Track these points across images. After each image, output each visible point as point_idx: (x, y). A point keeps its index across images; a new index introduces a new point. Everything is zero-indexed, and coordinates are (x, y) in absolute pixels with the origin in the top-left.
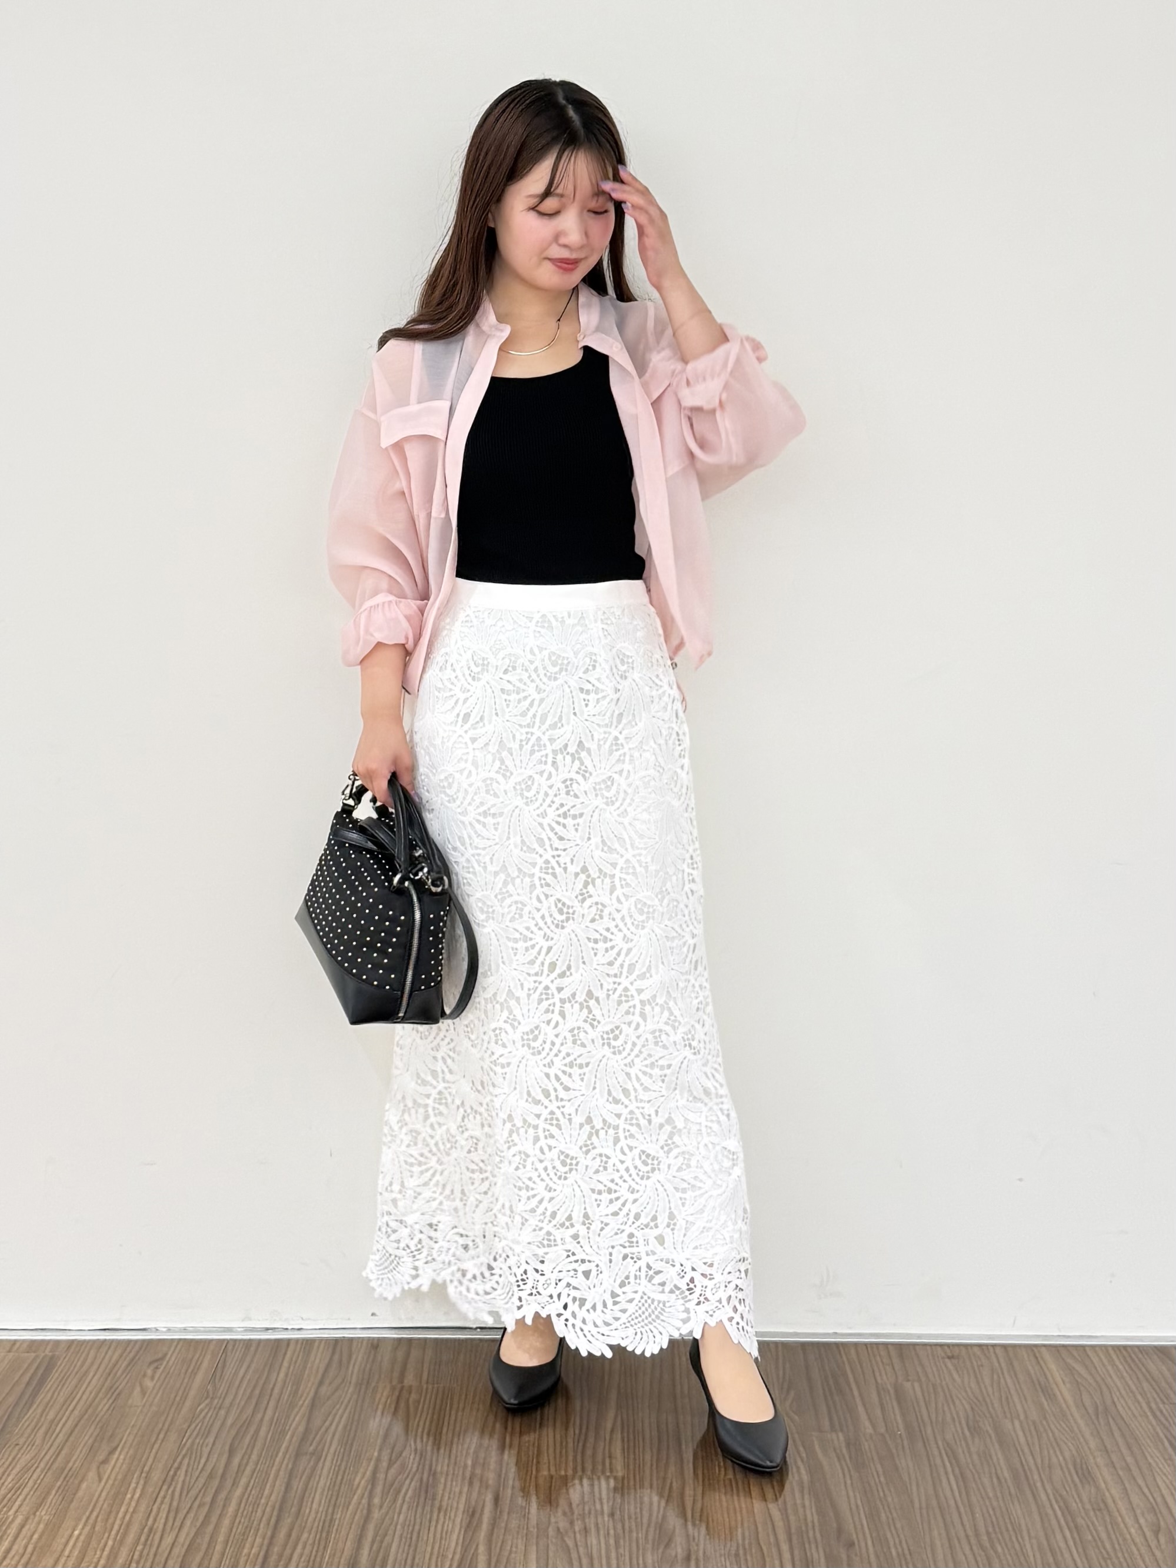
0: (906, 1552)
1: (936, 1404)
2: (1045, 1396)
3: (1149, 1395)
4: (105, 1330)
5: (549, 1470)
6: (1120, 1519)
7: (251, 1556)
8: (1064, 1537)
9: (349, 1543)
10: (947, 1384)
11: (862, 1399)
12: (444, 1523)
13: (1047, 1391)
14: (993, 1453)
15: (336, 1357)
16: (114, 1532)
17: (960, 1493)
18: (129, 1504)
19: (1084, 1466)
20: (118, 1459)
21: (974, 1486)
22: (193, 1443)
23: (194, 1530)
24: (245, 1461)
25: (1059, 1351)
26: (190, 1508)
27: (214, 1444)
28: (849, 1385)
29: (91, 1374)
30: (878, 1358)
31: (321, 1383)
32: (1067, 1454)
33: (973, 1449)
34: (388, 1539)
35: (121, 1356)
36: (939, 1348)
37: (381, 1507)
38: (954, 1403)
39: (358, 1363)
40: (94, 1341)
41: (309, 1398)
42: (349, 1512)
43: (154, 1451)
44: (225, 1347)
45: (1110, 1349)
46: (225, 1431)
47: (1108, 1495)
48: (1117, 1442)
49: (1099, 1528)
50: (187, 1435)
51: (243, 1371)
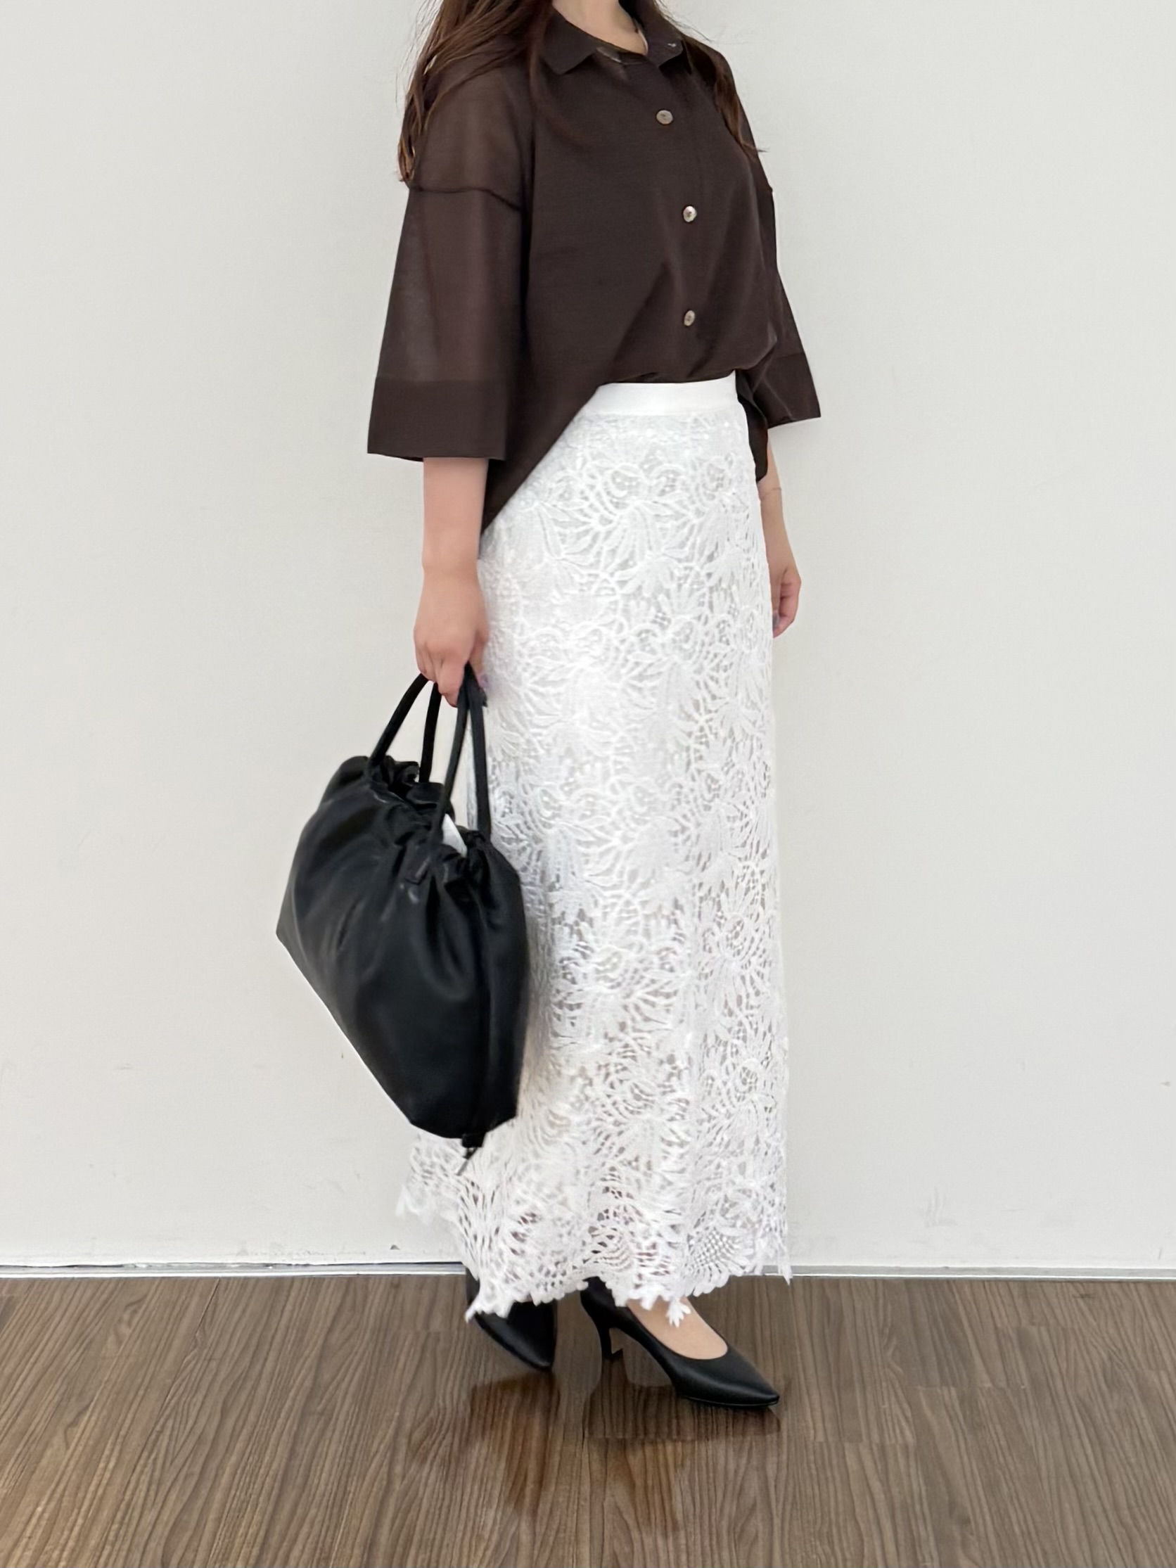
0: (1032, 1528)
1: (1067, 1352)
5: (605, 1434)
9: (365, 1520)
10: (1079, 1327)
11: (979, 1349)
12: (479, 1495)
14: (1135, 1410)
15: (349, 1299)
16: (84, 1509)
17: (1096, 1458)
20: (88, 1421)
21: (1113, 1450)
22: (177, 1403)
23: (179, 1507)
24: (240, 1423)
26: (176, 1479)
27: (203, 1403)
28: (962, 1330)
29: (57, 1319)
30: (998, 1299)
33: (1110, 1406)
34: (412, 1514)
35: (92, 1298)
36: (1070, 1286)
37: (404, 1477)
38: (1088, 1352)
39: (375, 1306)
40: (61, 1280)
41: (317, 1347)
42: (365, 1484)
43: (132, 1411)
44: (217, 1287)
46: (216, 1386)
50: (171, 1391)
51: (237, 1315)
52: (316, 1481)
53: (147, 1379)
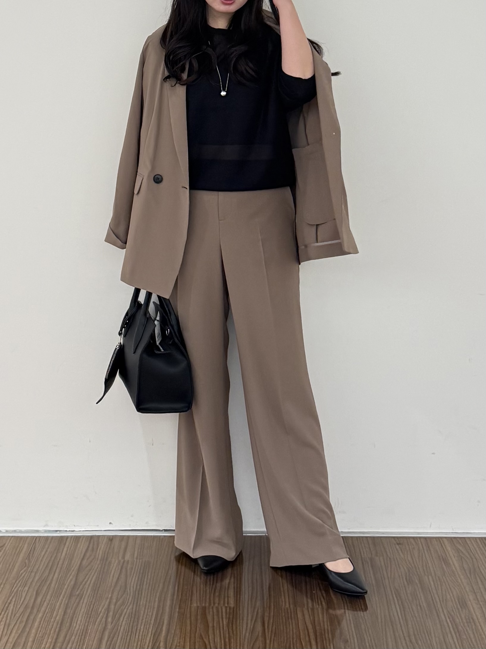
0: (374, 645)
1: (391, 567)
2: (445, 563)
6: (480, 627)
9: (95, 640)
10: (396, 558)
12: (143, 631)
13: (445, 561)
14: (418, 593)
15: (91, 545)
19: (463, 600)
21: (408, 610)
22: (18, 590)
24: (44, 600)
25: (451, 540)
26: (16, 624)
27: (28, 591)
30: (363, 545)
31: (83, 559)
32: (455, 593)
33: (408, 591)
34: (115, 639)
36: (393, 539)
37: (112, 623)
38: (400, 568)
39: (102, 549)
41: (77, 567)
42: (96, 626)
44: (35, 540)
45: (478, 539)
46: (34, 584)
47: (474, 614)
48: (480, 588)
49: (470, 632)
50: (15, 585)
51: (43, 553)
52: (75, 625)
53: (5, 580)
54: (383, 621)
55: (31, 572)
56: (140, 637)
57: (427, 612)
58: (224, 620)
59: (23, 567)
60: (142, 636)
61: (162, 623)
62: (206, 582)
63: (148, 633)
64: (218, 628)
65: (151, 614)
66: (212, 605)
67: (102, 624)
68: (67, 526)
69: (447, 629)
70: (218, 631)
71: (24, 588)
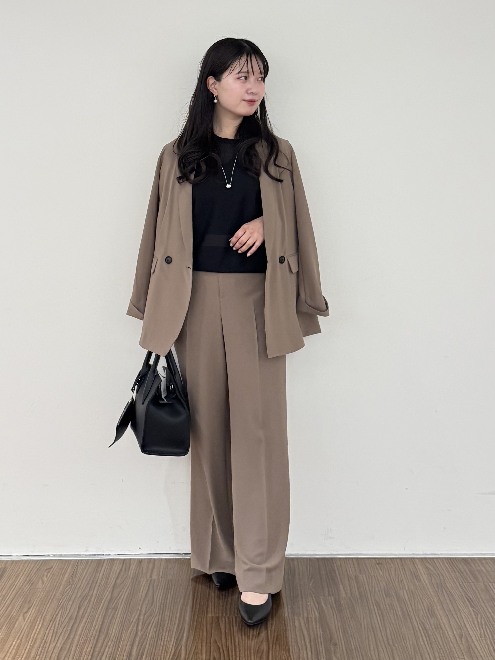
0: (358, 647)
1: (372, 583)
2: (416, 579)
3: (459, 579)
4: (27, 556)
5: (212, 614)
6: (446, 632)
7: (87, 652)
8: (423, 640)
9: (128, 646)
10: (377, 575)
11: (342, 582)
12: (168, 637)
13: (417, 577)
14: (395, 604)
15: (124, 567)
16: (30, 643)
17: (381, 622)
18: (37, 630)
19: (432, 610)
20: (32, 611)
21: (387, 618)
22: (63, 604)
23: (63, 642)
24: (85, 612)
25: (423, 560)
26: (62, 632)
27: (72, 604)
28: (336, 576)
29: (21, 576)
30: (349, 564)
31: (117, 578)
32: (425, 605)
33: (386, 602)
34: (144, 644)
35: (34, 567)
36: (374, 560)
37: (142, 631)
38: (379, 583)
39: (133, 570)
40: (23, 561)
41: (112, 585)
42: (128, 633)
43: (47, 608)
44: (78, 563)
45: (444, 560)
46: (77, 599)
47: (441, 622)
48: (446, 599)
49: (438, 636)
50: (61, 601)
51: (85, 573)
53: (53, 596)
54: (366, 627)
55: (75, 589)
56: (165, 642)
57: (402, 620)
58: (235, 627)
59: (68, 585)
60: (167, 641)
61: (182, 631)
62: (219, 597)
63: (171, 640)
64: (229, 635)
65: (173, 623)
66: (224, 615)
67: (134, 632)
68: (103, 551)
69: (419, 633)
70: (229, 638)
71: (68, 602)
